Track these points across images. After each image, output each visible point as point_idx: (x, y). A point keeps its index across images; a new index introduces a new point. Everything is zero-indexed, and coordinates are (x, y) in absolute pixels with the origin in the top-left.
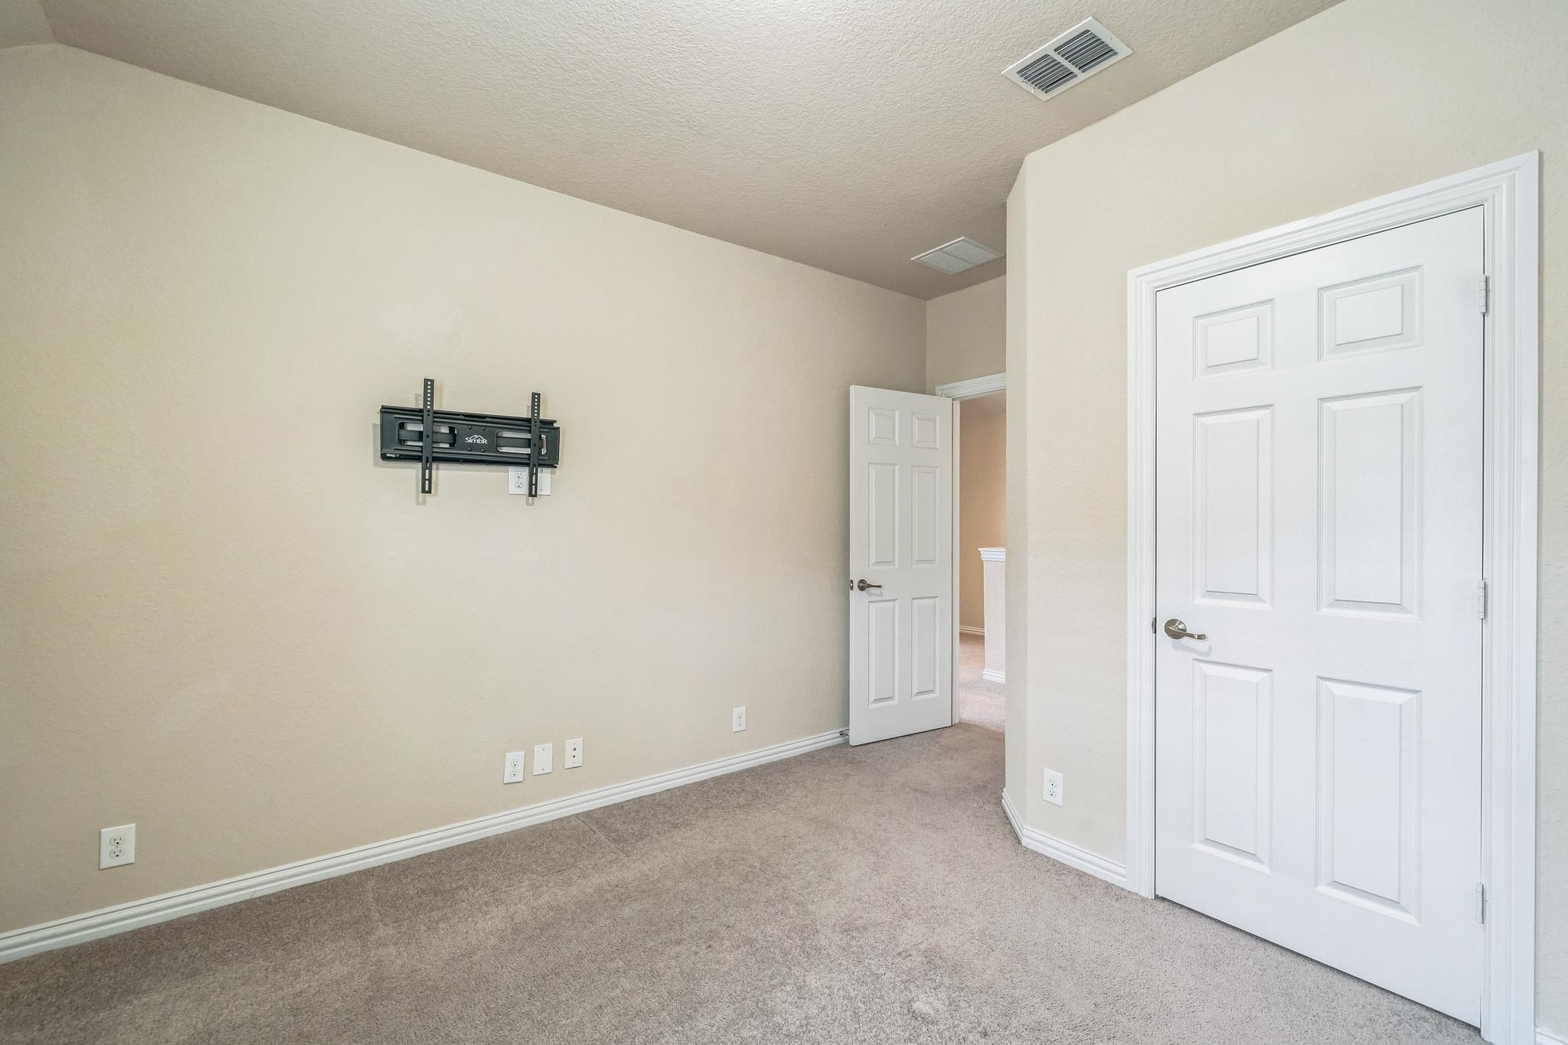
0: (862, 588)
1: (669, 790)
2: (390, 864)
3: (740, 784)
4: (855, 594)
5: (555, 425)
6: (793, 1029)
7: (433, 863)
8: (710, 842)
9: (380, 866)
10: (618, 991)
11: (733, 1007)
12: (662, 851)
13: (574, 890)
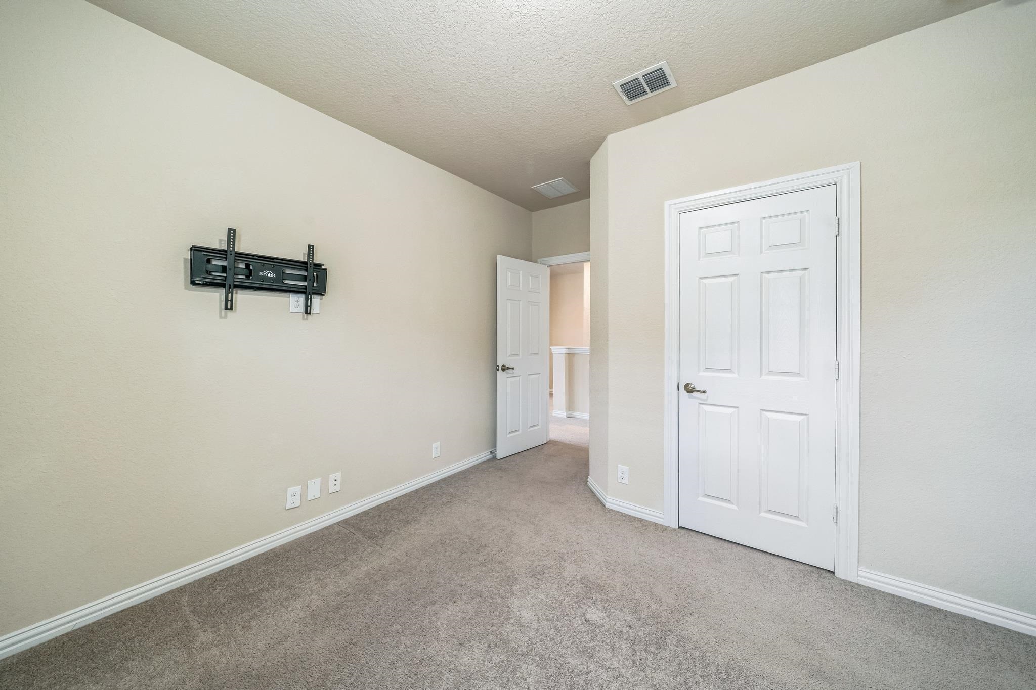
0: (503, 370)
1: (396, 498)
2: (198, 580)
3: (440, 490)
4: (500, 373)
5: (323, 267)
6: (524, 649)
7: (235, 574)
8: (433, 530)
9: (191, 583)
10: (402, 648)
11: (482, 642)
12: (404, 540)
13: (350, 578)
